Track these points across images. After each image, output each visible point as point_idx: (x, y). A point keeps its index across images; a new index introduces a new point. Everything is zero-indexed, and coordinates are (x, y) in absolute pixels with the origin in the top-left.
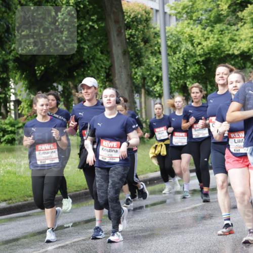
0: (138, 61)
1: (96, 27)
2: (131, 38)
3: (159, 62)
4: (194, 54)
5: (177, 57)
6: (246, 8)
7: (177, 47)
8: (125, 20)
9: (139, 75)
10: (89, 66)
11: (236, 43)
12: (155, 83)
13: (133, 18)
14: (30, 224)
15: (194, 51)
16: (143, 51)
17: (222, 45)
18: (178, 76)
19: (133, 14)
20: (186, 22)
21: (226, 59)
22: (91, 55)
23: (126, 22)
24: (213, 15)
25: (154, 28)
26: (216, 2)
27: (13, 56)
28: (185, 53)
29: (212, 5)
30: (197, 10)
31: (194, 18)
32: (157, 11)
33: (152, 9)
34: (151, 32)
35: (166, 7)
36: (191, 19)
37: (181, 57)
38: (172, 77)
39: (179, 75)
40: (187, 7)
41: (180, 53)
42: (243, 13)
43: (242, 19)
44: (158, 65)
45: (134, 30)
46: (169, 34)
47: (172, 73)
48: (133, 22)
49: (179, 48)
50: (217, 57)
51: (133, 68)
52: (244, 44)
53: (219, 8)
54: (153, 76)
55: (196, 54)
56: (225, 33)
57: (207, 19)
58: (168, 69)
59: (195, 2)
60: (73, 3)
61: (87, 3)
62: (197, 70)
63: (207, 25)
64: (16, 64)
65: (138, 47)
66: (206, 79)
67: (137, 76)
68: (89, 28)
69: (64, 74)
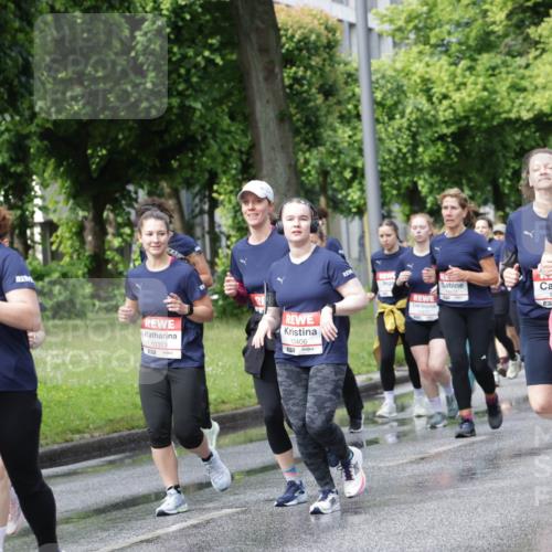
0: (310, 135)
1: (219, 61)
2: (296, 86)
3: (358, 137)
4: (433, 120)
5: (396, 127)
6: (546, 19)
7: (396, 104)
8: (282, 47)
9: (314, 167)
10: (203, 146)
11: (525, 94)
12: (348, 184)
13: (299, 41)
14: (77, 492)
15: (432, 112)
16: (323, 112)
17: (495, 100)
18: (398, 168)
19: (299, 32)
20: (415, 49)
21: (504, 129)
22: (207, 121)
23: (284, 51)
24: (473, 34)
25: (346, 64)
26: (480, 6)
27: (37, 125)
28: (414, 116)
29: (472, 12)
30: (440, 24)
31: (433, 41)
32: (352, 26)
33: (340, 21)
34: (338, 73)
35: (370, 16)
36: (426, 42)
37: (405, 125)
38: (385, 169)
39: (402, 166)
40: (418, 16)
41: (402, 117)
42: (539, 29)
43: (537, 43)
44: (356, 145)
45: (302, 68)
46: (379, 76)
47: (385, 160)
48: (300, 50)
49: (400, 107)
50: (484, 125)
51: (301, 150)
52: (542, 98)
53: (488, 19)
54: (345, 167)
55: (437, 120)
56: (500, 73)
57: (460, 44)
58: (377, 151)
59: (435, 5)
60: (168, 9)
61: (200, 10)
62: (439, 154)
63: (460, 56)
64: (46, 142)
65: (312, 104)
66: (460, 173)
67: (309, 168)
68: (203, 64)
69: (150, 164)
